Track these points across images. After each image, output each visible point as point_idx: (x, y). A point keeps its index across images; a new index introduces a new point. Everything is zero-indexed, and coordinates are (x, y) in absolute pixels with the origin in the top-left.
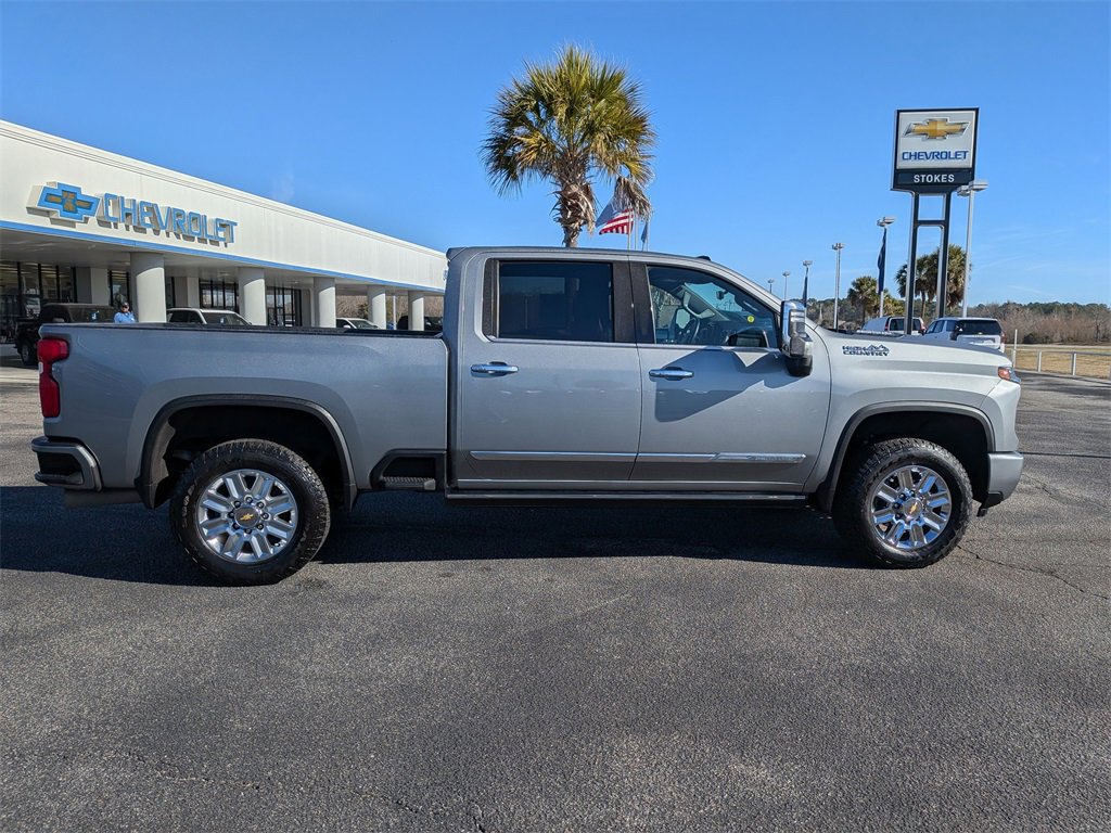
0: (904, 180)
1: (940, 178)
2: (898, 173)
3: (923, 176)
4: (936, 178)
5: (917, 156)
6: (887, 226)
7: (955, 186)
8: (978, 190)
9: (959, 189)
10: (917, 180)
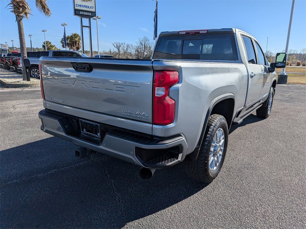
0: (77, 12)
1: (87, 13)
2: (76, 10)
3: (83, 12)
4: (86, 13)
5: (80, 6)
6: (65, 26)
7: (92, 16)
8: (99, 19)
9: (93, 18)
10: (81, 13)
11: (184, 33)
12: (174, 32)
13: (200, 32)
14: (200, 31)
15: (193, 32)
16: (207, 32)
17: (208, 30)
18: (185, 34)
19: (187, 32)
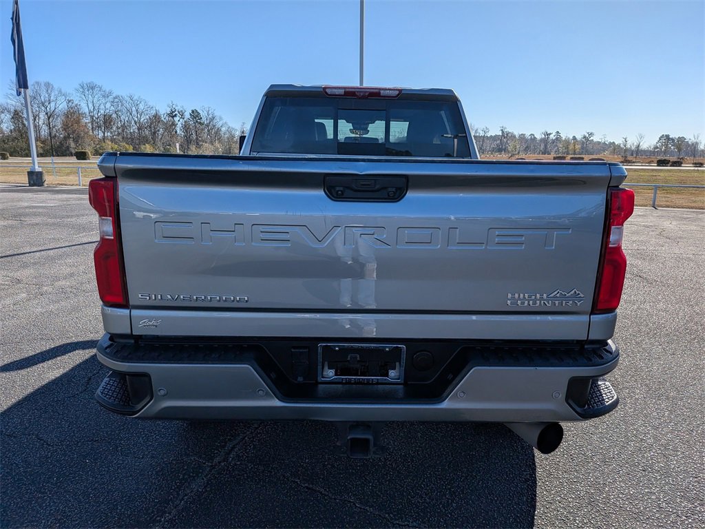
11: (342, 92)
12: (303, 87)
13: (382, 92)
14: (380, 89)
15: (366, 92)
16: (398, 95)
17: (400, 91)
18: (342, 95)
19: (347, 90)
